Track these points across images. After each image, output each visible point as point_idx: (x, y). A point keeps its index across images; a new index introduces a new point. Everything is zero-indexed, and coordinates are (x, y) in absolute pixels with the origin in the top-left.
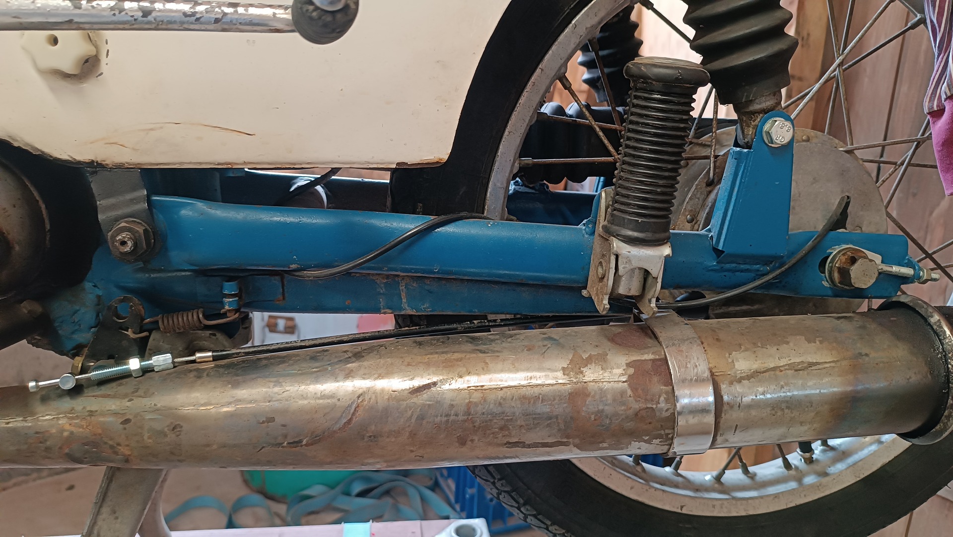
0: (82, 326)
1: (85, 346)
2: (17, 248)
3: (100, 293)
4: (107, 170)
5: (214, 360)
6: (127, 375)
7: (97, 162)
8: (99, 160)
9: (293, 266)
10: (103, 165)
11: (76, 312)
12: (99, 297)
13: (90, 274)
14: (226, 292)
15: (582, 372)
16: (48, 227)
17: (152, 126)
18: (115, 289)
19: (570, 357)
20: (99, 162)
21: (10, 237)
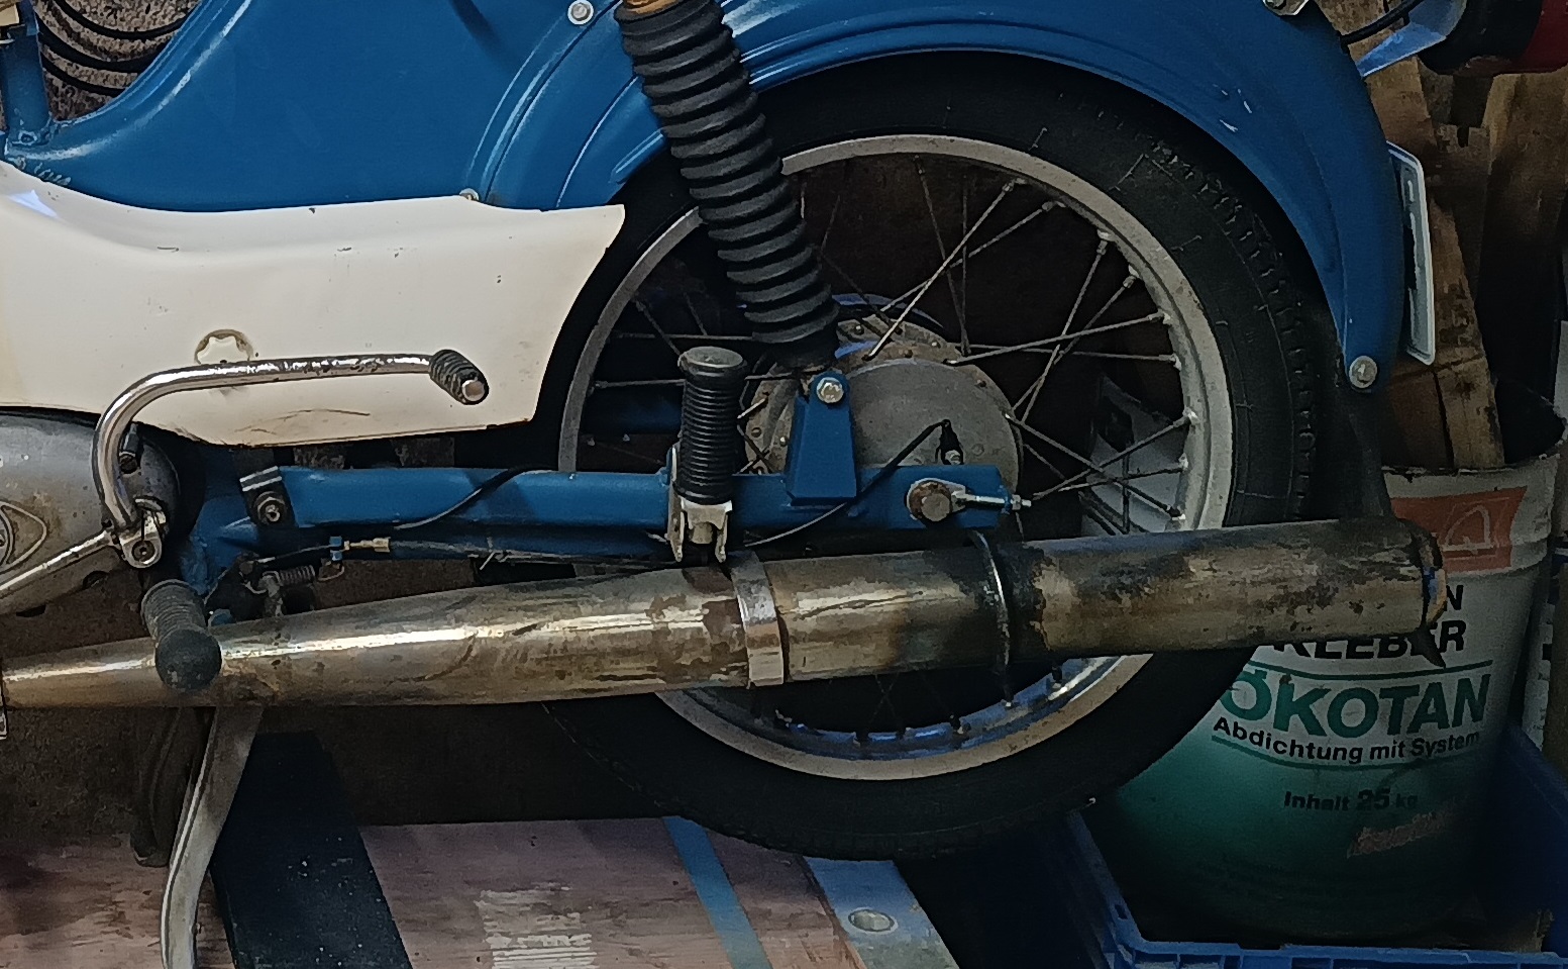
15: (663, 613)
17: (288, 415)
19: (652, 600)
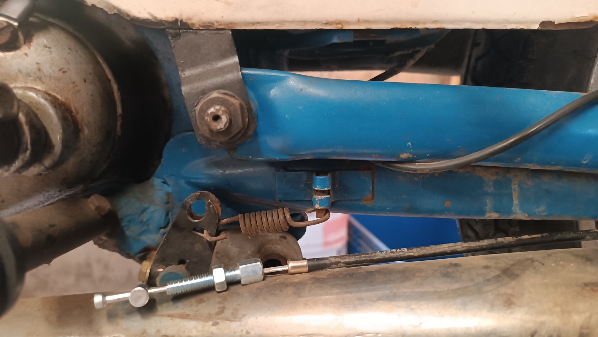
0: (151, 227)
1: (155, 249)
2: (86, 131)
3: (170, 190)
4: (192, 32)
5: (309, 271)
6: (210, 288)
7: (181, 21)
8: (184, 17)
9: (404, 156)
10: (188, 25)
11: (144, 210)
12: (168, 194)
13: (159, 168)
14: (318, 188)
16: (119, 110)
18: (186, 186)
20: (184, 21)
21: (79, 117)
